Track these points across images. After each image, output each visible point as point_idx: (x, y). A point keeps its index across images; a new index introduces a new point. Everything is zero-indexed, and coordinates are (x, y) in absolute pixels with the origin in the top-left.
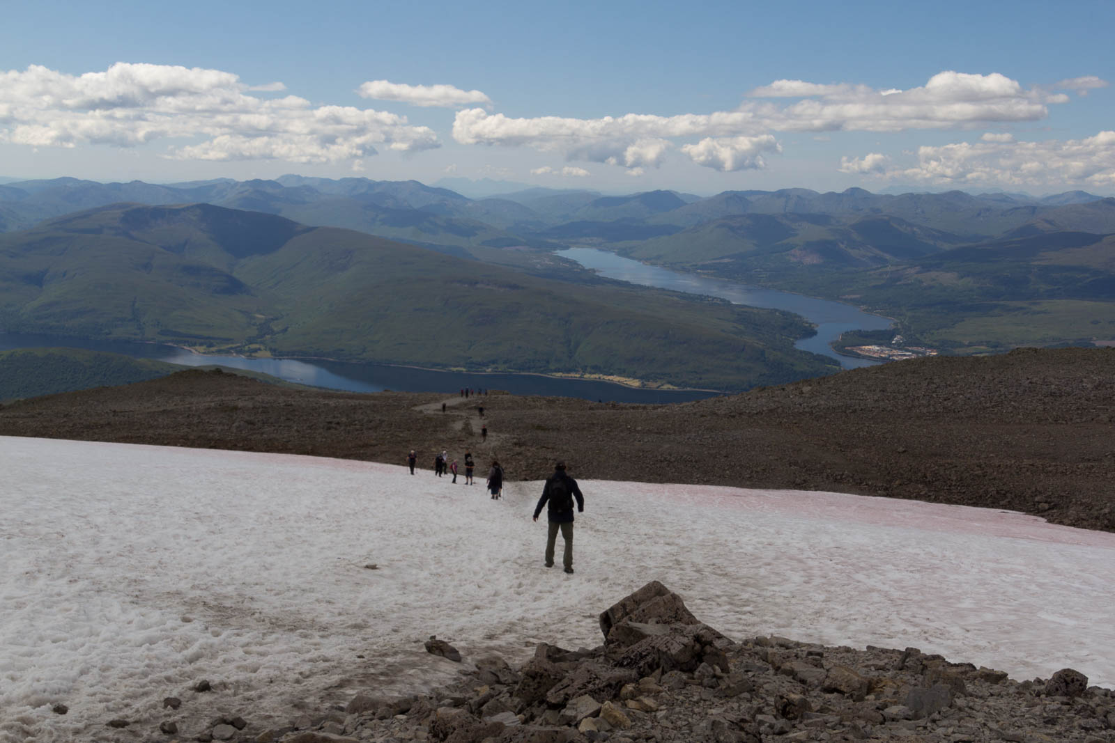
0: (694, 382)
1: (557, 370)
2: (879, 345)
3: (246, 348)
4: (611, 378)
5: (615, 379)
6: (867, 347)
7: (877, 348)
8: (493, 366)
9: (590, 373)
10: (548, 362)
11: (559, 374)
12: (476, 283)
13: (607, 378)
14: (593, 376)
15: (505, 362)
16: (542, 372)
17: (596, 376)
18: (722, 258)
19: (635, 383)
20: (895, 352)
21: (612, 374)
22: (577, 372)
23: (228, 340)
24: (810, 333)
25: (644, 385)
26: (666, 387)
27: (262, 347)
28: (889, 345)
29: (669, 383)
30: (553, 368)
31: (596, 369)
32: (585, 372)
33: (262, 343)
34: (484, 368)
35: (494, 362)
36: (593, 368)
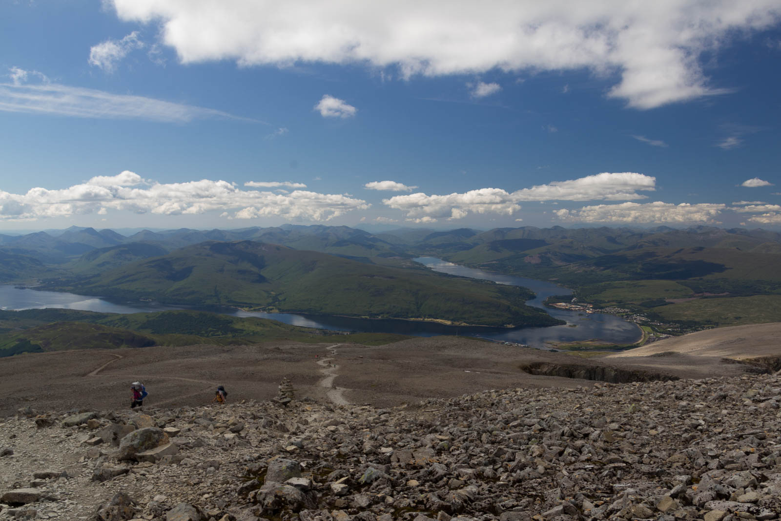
0: (476, 321)
1: (412, 317)
2: (565, 302)
3: (267, 308)
4: (437, 320)
5: (439, 321)
6: (559, 304)
7: (564, 304)
8: (382, 315)
9: (428, 318)
10: (407, 313)
11: (413, 319)
12: (374, 276)
13: (435, 320)
14: (429, 319)
15: (388, 313)
16: (404, 318)
17: (431, 319)
18: (492, 261)
19: (449, 323)
20: (573, 306)
21: (438, 319)
22: (421, 318)
23: (258, 305)
24: (533, 297)
25: (453, 323)
26: (463, 324)
27: (274, 308)
28: (570, 302)
29: (465, 322)
30: (410, 316)
31: (430, 316)
32: (425, 318)
33: (274, 306)
34: (377, 316)
35: (382, 313)
36: (429, 315)
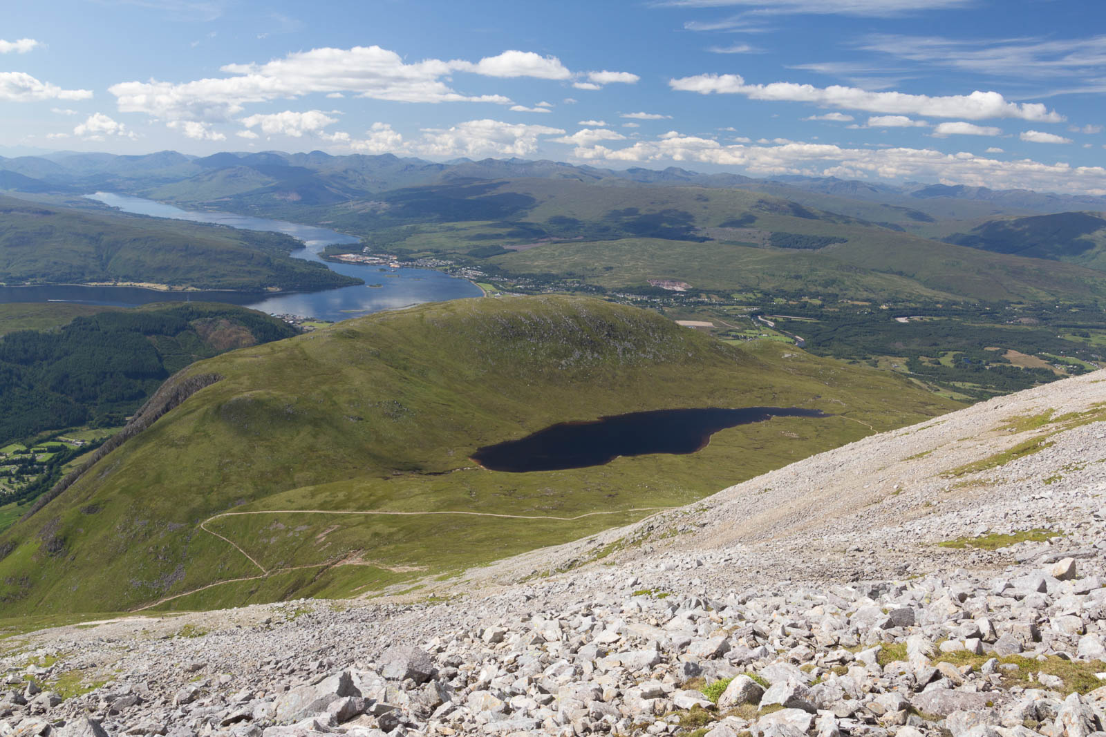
0: (214, 284)
1: (92, 281)
2: (354, 253)
4: (141, 284)
5: (145, 285)
6: (345, 256)
7: (352, 256)
8: (33, 279)
9: (122, 281)
10: (83, 274)
11: (95, 284)
12: (11, 210)
13: (137, 284)
14: (125, 284)
15: (43, 276)
16: (78, 282)
17: (129, 283)
18: (224, 197)
19: (164, 288)
20: (368, 258)
21: (141, 282)
22: (110, 281)
24: (300, 247)
25: (171, 289)
26: (190, 289)
28: (361, 253)
29: (192, 286)
30: (88, 278)
31: (127, 278)
32: (117, 281)
35: (32, 276)
36: (124, 277)
